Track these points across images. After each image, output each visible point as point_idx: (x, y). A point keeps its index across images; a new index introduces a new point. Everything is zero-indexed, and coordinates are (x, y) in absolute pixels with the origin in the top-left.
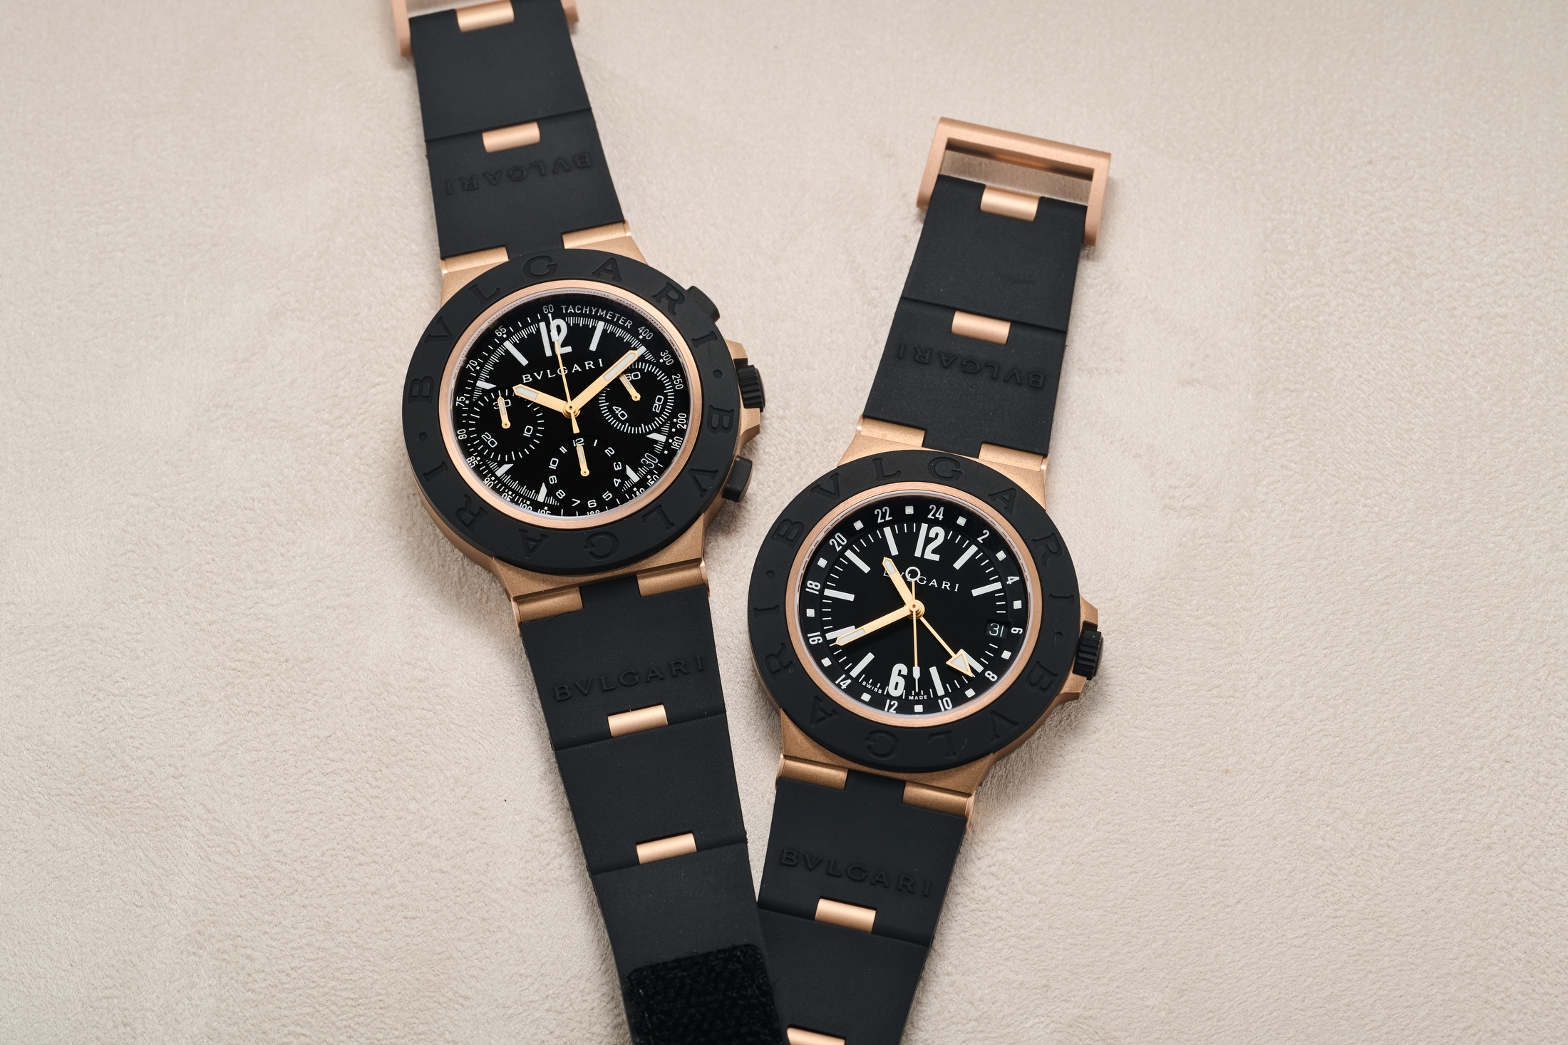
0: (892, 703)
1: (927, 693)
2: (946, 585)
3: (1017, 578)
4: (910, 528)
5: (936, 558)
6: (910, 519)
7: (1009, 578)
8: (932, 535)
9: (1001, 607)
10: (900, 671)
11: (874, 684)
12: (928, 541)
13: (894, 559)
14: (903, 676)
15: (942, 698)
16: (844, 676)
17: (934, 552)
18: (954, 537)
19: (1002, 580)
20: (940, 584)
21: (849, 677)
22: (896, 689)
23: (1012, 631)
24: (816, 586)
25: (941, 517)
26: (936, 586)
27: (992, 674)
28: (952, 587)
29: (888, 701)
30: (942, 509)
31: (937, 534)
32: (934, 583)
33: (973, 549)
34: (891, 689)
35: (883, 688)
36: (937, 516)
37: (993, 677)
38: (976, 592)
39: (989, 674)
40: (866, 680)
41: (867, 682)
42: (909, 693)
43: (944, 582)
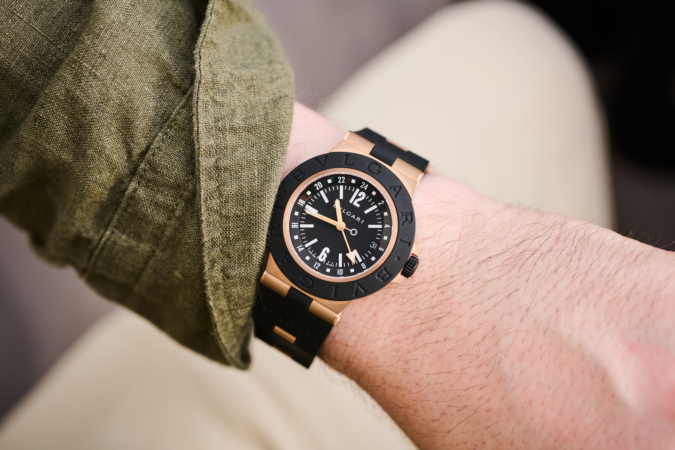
0: (318, 264)
1: (334, 264)
2: (358, 219)
3: (389, 226)
4: (351, 189)
5: (358, 206)
6: (353, 185)
7: (386, 225)
8: (360, 195)
9: (378, 236)
10: (326, 251)
11: (313, 253)
12: (357, 197)
13: (340, 200)
14: (327, 253)
15: (340, 268)
16: (302, 246)
17: (358, 203)
18: (369, 199)
19: (383, 224)
20: (356, 218)
21: (304, 246)
22: (322, 258)
23: (379, 249)
24: (303, 202)
25: (366, 189)
26: (354, 218)
27: (364, 265)
28: (361, 221)
29: (317, 263)
30: (367, 185)
31: (362, 195)
32: (354, 216)
33: (375, 207)
34: (320, 258)
35: (317, 256)
36: (364, 187)
37: (364, 267)
38: (370, 226)
39: (363, 265)
40: (311, 250)
41: (311, 251)
42: (327, 262)
43: (358, 218)
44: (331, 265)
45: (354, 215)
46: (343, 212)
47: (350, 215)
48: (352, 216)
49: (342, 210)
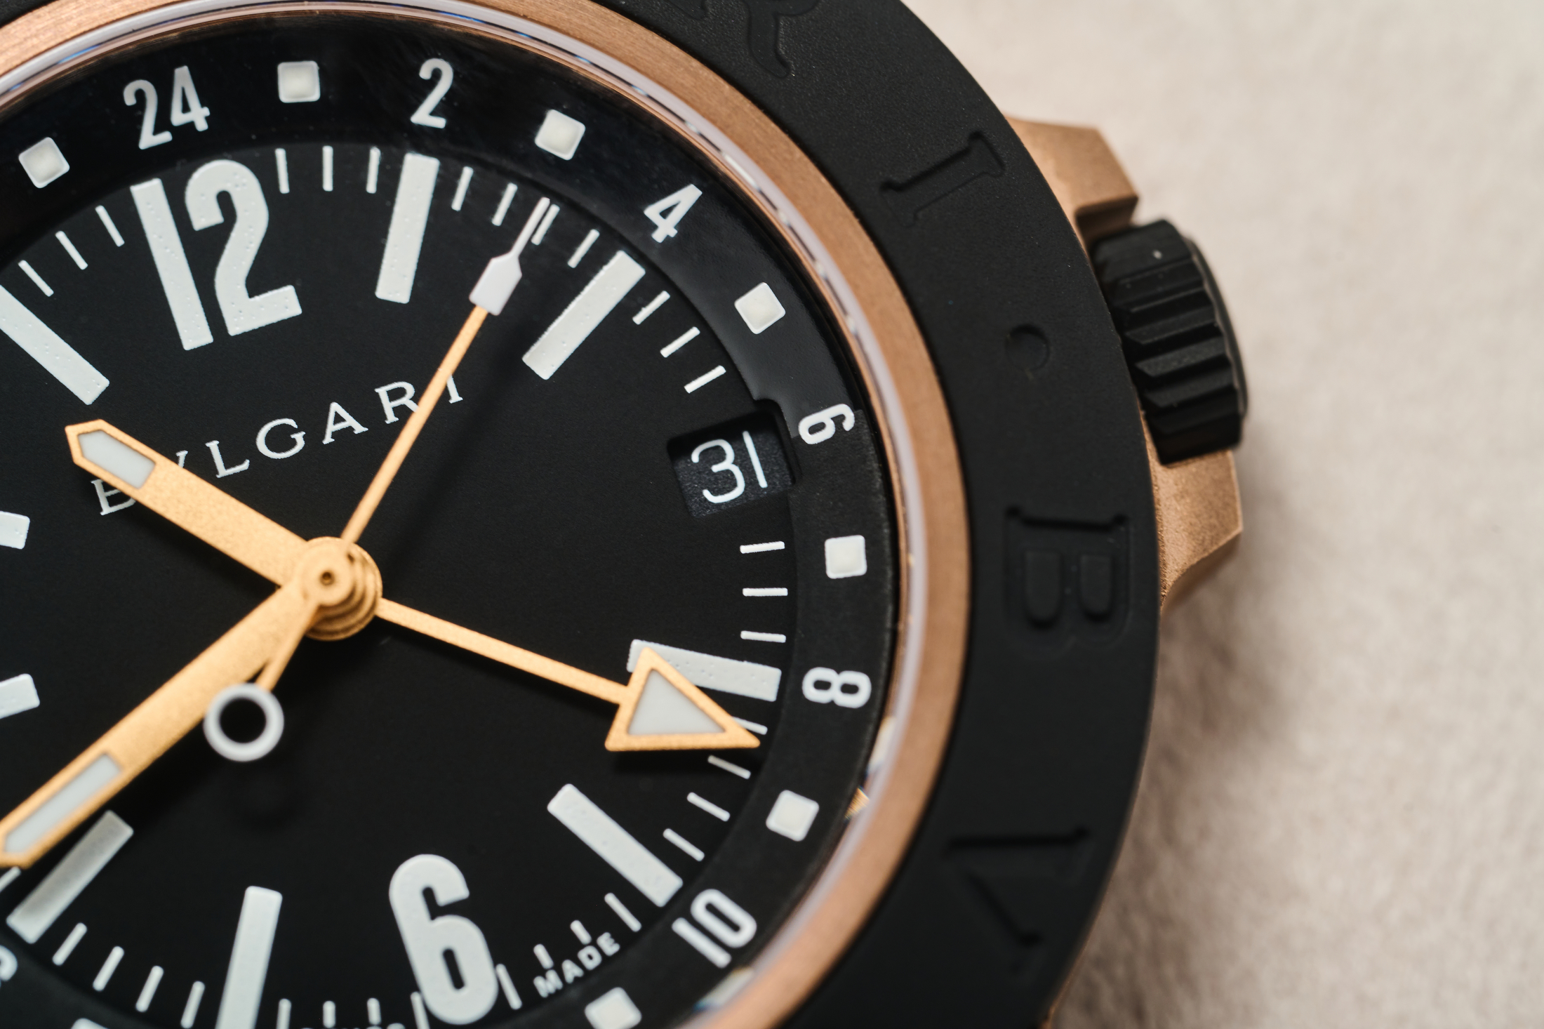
1: (602, 922)
3: (688, 196)
4: (92, 239)
5: (285, 304)
7: (652, 212)
8: (204, 215)
9: (693, 361)
10: (428, 894)
12: (204, 249)
13: (104, 408)
14: (455, 909)
15: (680, 904)
17: (257, 283)
18: (305, 172)
19: (627, 238)
22: (458, 982)
23: (811, 439)
25: (199, 116)
26: (359, 429)
27: (840, 679)
30: (183, 77)
31: (225, 200)
33: (422, 172)
34: (441, 1000)
35: (401, 1011)
36: (178, 118)
37: (850, 690)
38: (550, 354)
39: (822, 685)
40: (306, 1014)
42: (524, 973)
43: (382, 392)
44: (590, 958)
45: (335, 407)
46: (223, 472)
47: (299, 437)
48: (331, 427)
49: (201, 466)
